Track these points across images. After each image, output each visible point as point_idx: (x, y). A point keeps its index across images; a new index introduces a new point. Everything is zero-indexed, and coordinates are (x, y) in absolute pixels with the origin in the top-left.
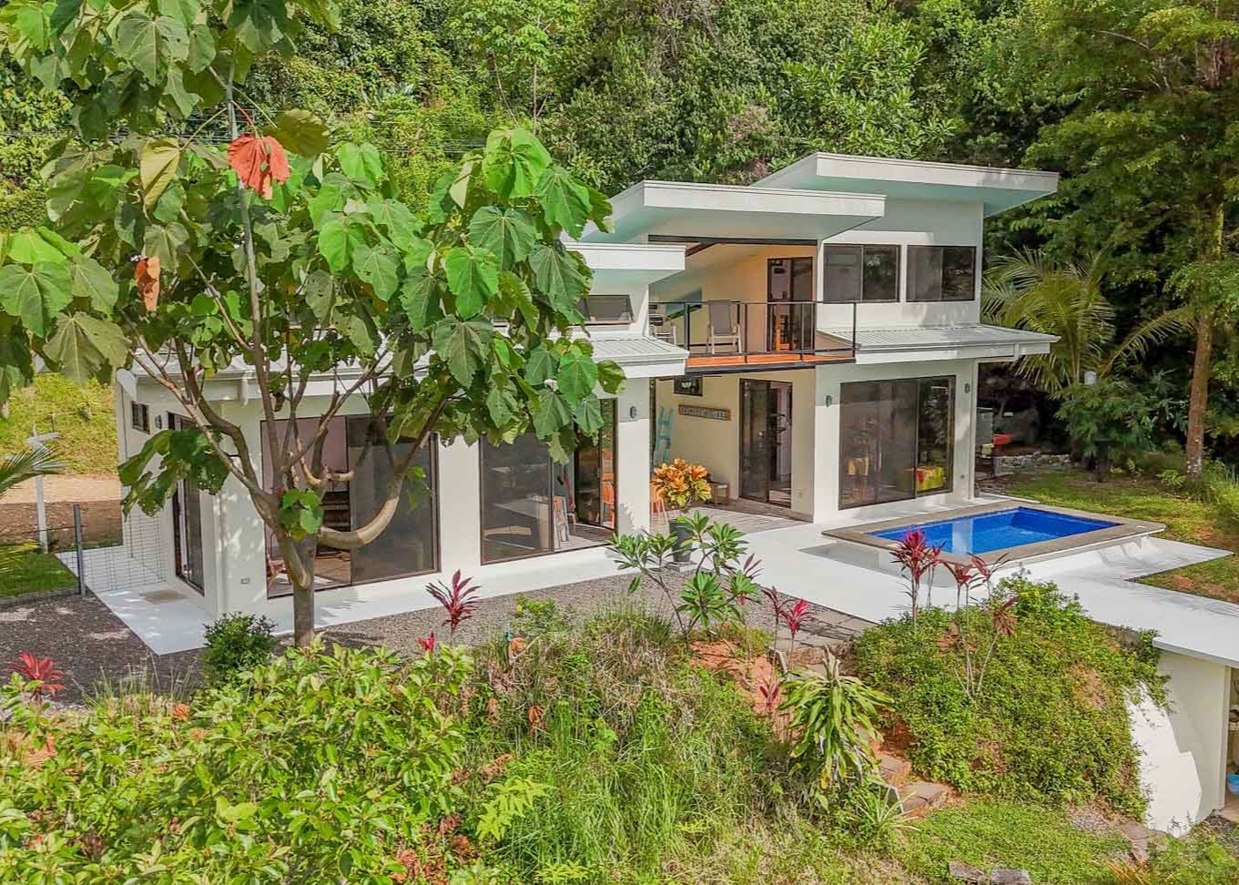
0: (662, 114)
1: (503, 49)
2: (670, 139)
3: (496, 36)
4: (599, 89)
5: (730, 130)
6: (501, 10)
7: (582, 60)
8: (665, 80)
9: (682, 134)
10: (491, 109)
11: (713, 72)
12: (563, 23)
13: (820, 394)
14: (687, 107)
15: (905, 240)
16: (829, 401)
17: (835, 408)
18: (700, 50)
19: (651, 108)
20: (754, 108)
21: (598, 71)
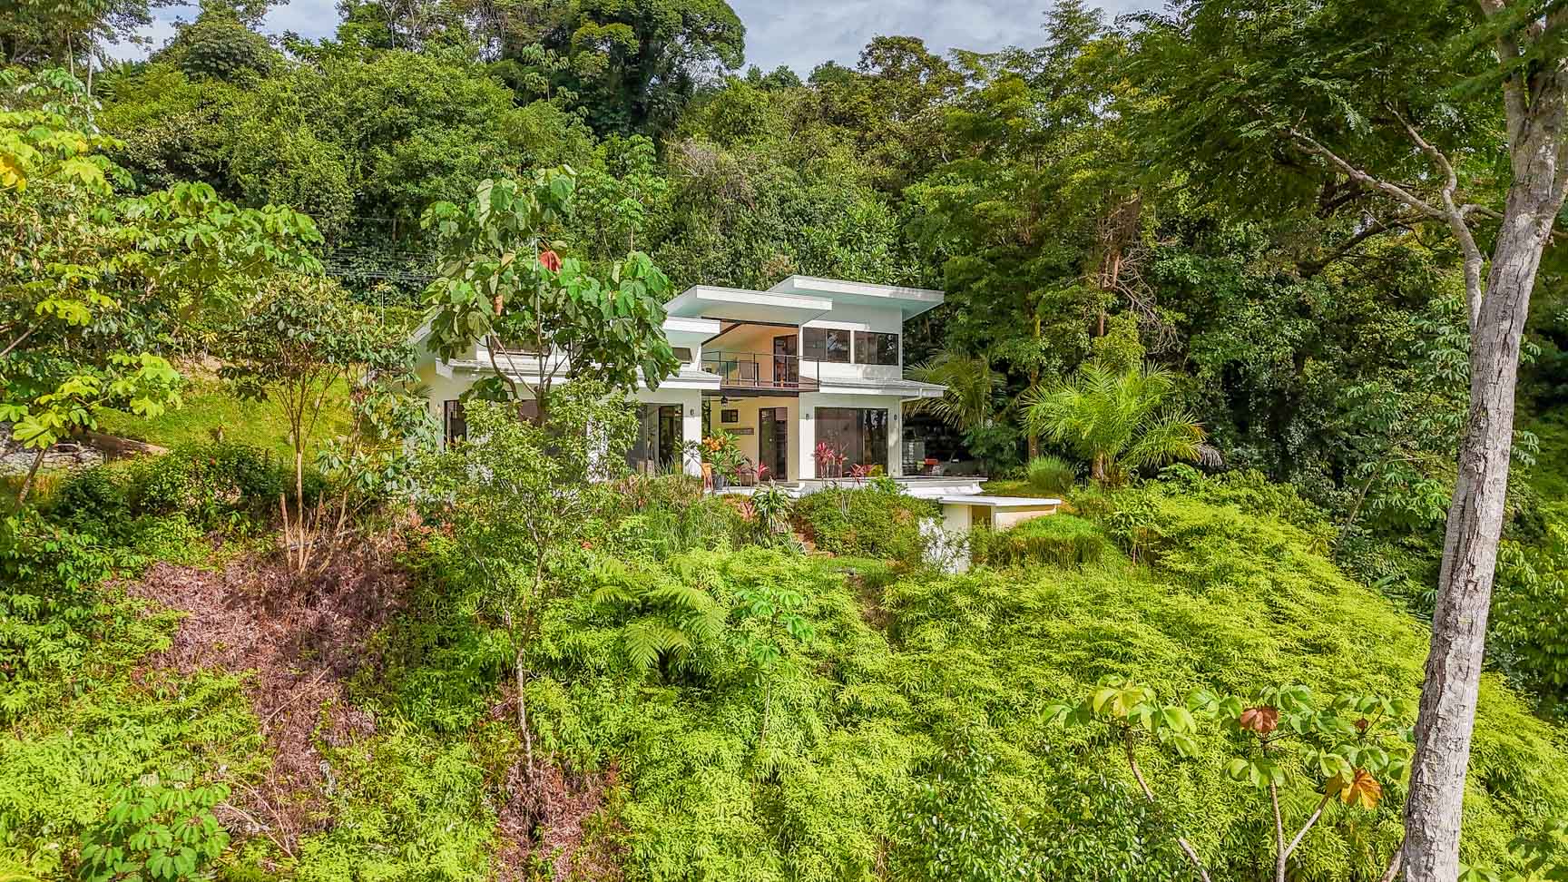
0: (720, 259)
1: (607, 215)
2: (726, 276)
3: (603, 206)
4: (678, 242)
5: (764, 269)
6: (607, 187)
7: (666, 223)
8: (722, 237)
9: (733, 273)
10: (596, 259)
11: (755, 233)
12: (653, 197)
13: (802, 414)
14: (737, 255)
15: (852, 327)
16: (808, 417)
17: (812, 422)
18: (746, 217)
19: (712, 255)
20: (781, 256)
21: (678, 231)
